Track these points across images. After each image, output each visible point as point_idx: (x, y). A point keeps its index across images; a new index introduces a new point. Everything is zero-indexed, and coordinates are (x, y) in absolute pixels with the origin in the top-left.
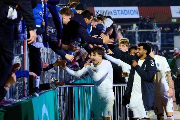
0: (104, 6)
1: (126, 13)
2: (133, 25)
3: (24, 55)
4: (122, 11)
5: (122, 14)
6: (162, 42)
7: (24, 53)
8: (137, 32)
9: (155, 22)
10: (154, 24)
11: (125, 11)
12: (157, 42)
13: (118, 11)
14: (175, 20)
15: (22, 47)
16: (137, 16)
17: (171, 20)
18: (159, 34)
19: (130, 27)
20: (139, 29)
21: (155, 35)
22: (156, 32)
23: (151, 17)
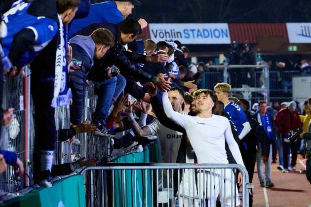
0: (167, 22)
1: (206, 35)
2: (218, 57)
3: (24, 112)
4: (199, 30)
5: (200, 37)
6: (270, 89)
7: (24, 108)
8: (226, 69)
9: (258, 52)
10: (256, 54)
11: (204, 30)
12: (263, 87)
13: (193, 30)
14: (295, 49)
15: (21, 98)
17: (287, 49)
18: (266, 73)
19: (214, 59)
21: (259, 75)
22: (261, 69)
23: (252, 42)
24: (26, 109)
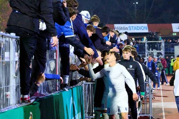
0: (122, 23)
1: (138, 29)
2: (143, 38)
3: (56, 59)
4: (135, 27)
5: (135, 30)
6: (165, 51)
7: (56, 58)
8: (146, 43)
9: (160, 36)
10: (159, 37)
11: (137, 27)
12: (162, 50)
13: (133, 27)
14: (175, 34)
15: (55, 53)
16: (147, 31)
17: (172, 34)
18: (163, 45)
19: (141, 39)
20: (148, 41)
21: (160, 45)
22: (161, 43)
23: (157, 32)
24: (57, 59)
